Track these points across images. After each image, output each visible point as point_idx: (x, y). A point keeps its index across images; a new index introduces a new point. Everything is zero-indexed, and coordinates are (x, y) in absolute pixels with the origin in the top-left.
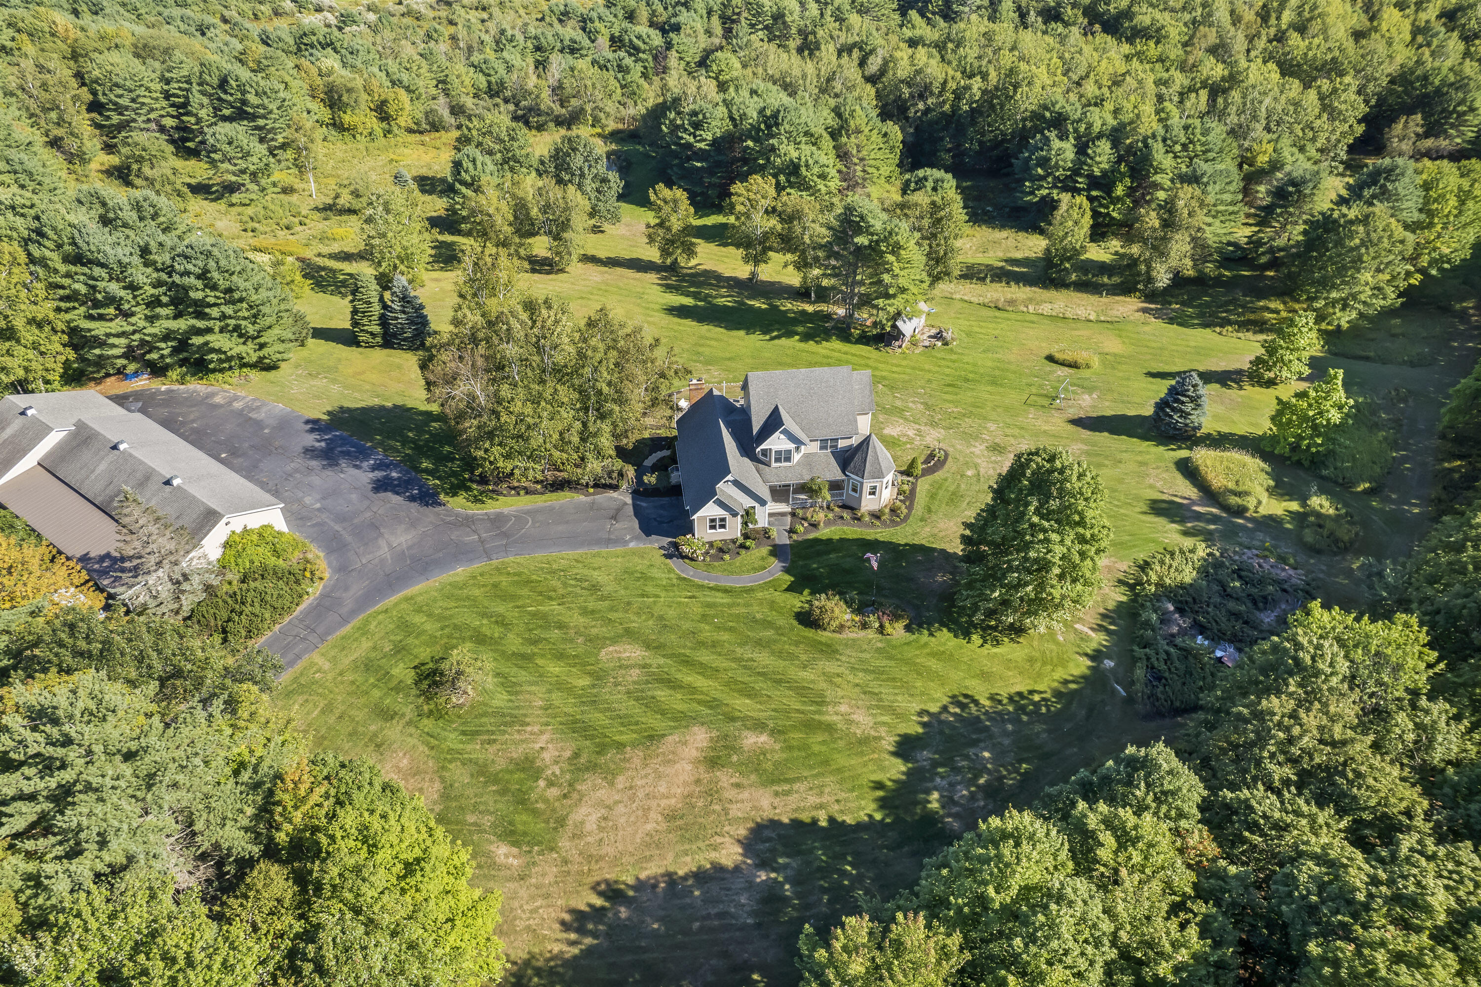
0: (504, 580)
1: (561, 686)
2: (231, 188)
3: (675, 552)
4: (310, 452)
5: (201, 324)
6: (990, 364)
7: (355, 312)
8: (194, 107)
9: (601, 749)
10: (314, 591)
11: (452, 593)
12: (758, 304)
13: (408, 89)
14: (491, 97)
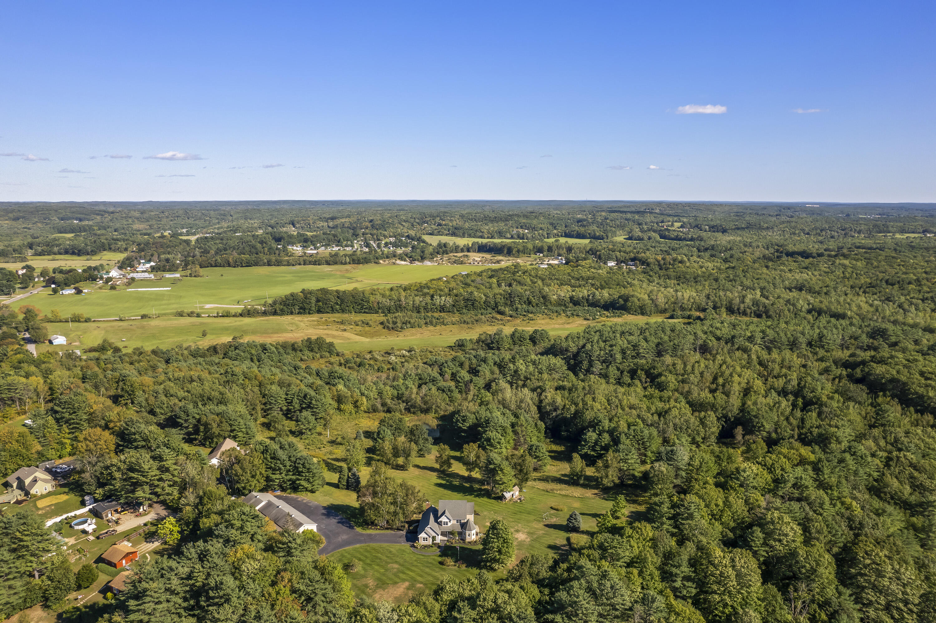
0: (368, 548)
1: (377, 571)
2: (301, 433)
3: (413, 546)
4: (323, 514)
5: (300, 478)
6: (531, 508)
7: (340, 478)
8: (294, 404)
9: (383, 584)
10: (322, 546)
11: (355, 550)
12: (467, 485)
13: (367, 397)
14: (398, 399)
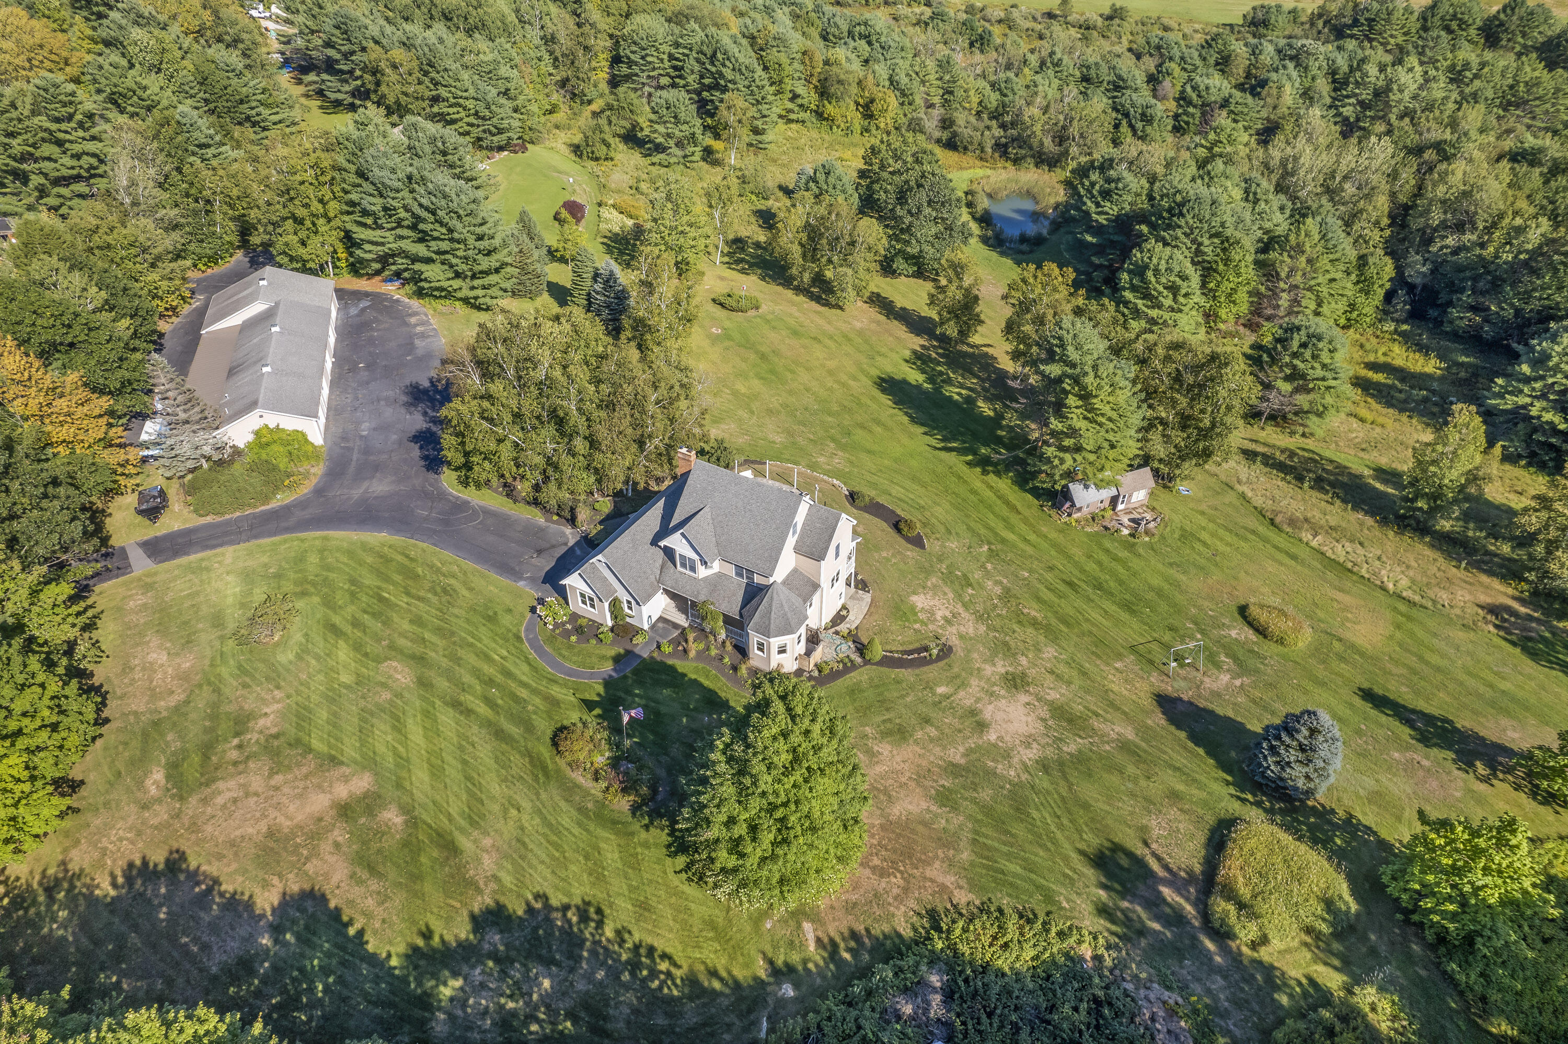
0: (398, 560)
1: (330, 672)
2: (660, 148)
6: (1156, 581)
10: (284, 499)
11: (356, 551)
13: (903, 95)
14: (990, 117)
